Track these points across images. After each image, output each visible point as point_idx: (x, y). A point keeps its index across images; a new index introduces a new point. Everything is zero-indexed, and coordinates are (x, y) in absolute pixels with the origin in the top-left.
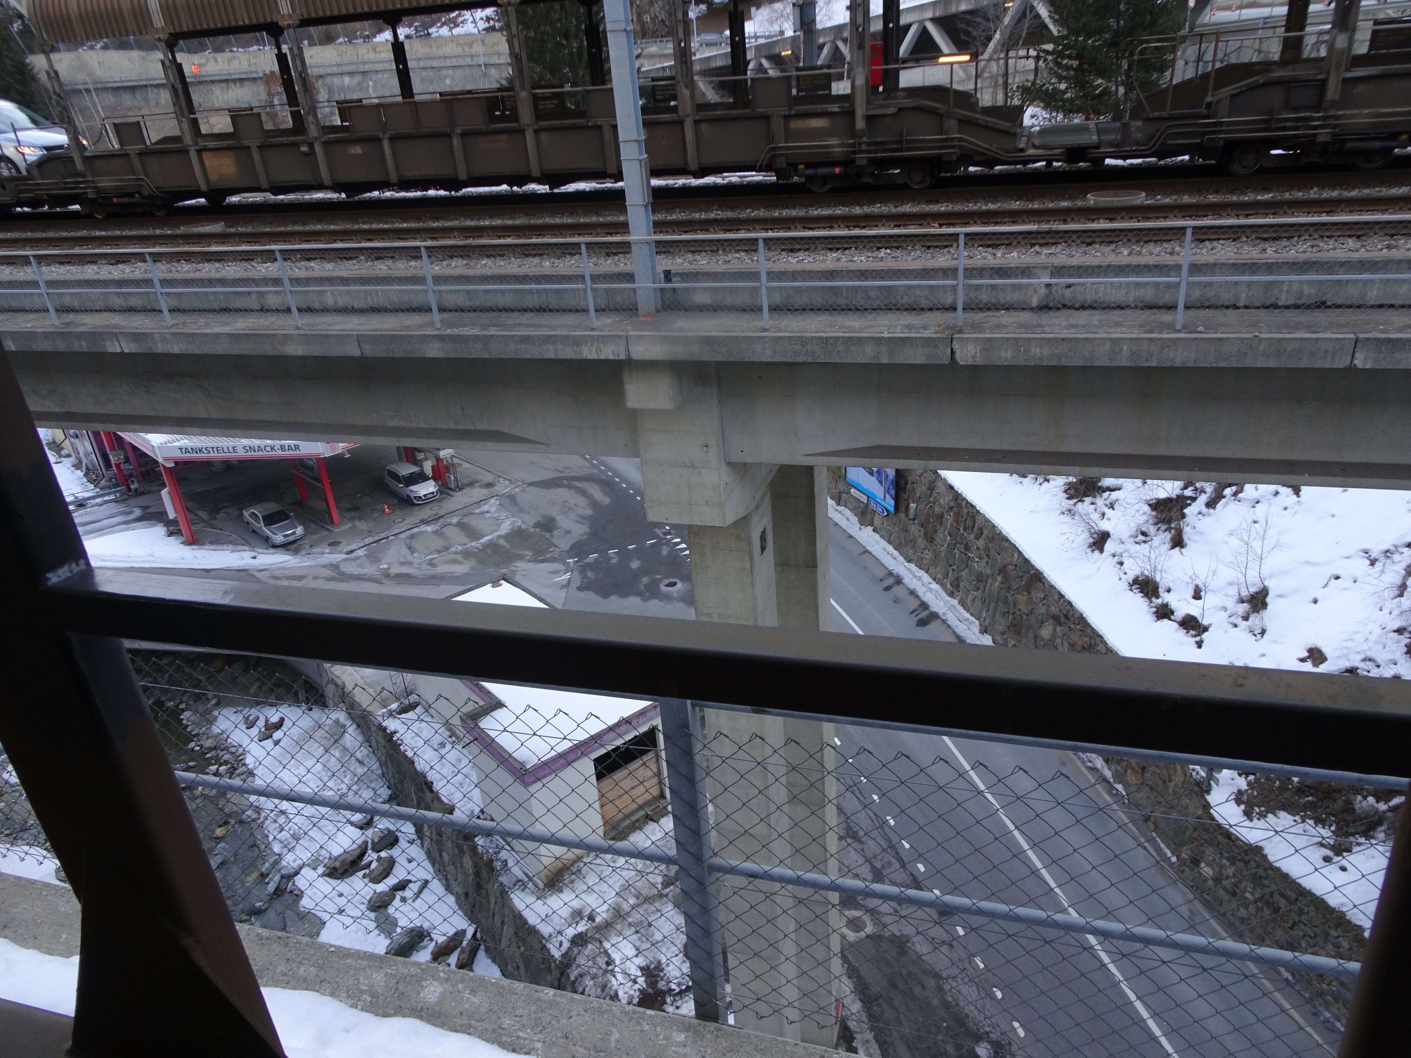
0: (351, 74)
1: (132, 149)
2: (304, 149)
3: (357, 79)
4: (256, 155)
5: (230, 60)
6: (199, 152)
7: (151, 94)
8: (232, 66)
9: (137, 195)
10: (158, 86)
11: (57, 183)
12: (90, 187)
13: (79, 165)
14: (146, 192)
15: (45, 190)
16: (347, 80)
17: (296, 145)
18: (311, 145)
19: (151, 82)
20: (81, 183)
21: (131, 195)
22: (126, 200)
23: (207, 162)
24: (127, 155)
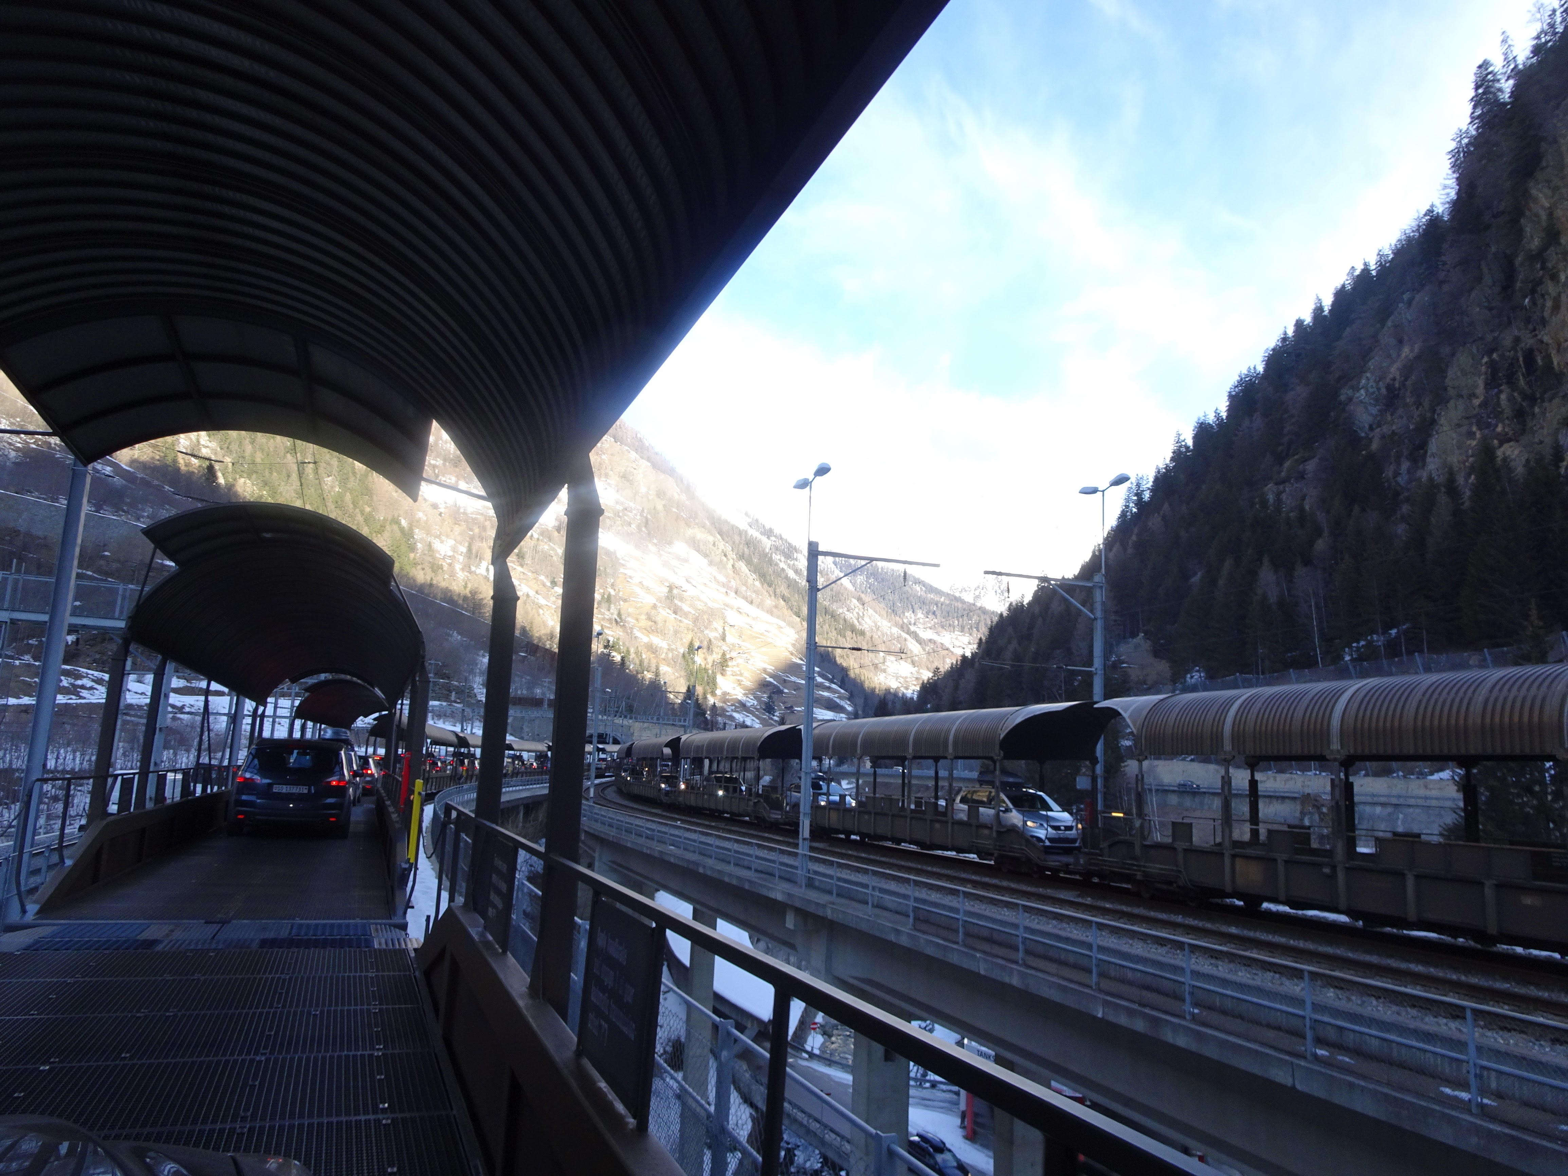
0: (1383, 805)
1: (1181, 845)
2: (1327, 870)
3: (1389, 810)
4: (1281, 867)
5: (1287, 780)
6: (1234, 856)
7: (1207, 800)
8: (1287, 786)
9: (1175, 885)
10: (1214, 794)
11: (1116, 862)
12: (1139, 871)
13: (1138, 851)
14: (1181, 884)
15: (1109, 866)
16: (1378, 810)
17: (1320, 865)
18: (1334, 868)
19: (1211, 791)
20: (1134, 865)
21: (1170, 883)
22: (1165, 887)
23: (1238, 867)
24: (1175, 849)
